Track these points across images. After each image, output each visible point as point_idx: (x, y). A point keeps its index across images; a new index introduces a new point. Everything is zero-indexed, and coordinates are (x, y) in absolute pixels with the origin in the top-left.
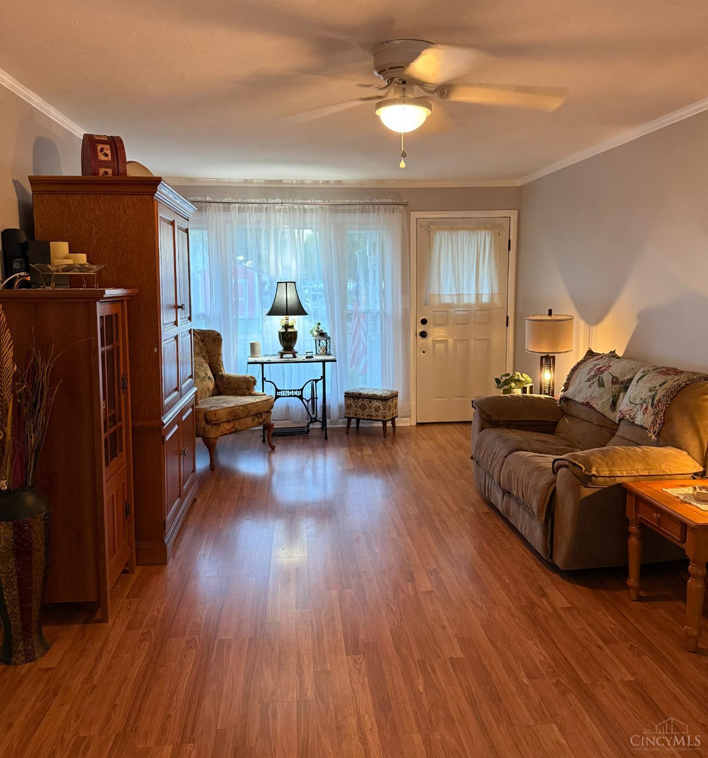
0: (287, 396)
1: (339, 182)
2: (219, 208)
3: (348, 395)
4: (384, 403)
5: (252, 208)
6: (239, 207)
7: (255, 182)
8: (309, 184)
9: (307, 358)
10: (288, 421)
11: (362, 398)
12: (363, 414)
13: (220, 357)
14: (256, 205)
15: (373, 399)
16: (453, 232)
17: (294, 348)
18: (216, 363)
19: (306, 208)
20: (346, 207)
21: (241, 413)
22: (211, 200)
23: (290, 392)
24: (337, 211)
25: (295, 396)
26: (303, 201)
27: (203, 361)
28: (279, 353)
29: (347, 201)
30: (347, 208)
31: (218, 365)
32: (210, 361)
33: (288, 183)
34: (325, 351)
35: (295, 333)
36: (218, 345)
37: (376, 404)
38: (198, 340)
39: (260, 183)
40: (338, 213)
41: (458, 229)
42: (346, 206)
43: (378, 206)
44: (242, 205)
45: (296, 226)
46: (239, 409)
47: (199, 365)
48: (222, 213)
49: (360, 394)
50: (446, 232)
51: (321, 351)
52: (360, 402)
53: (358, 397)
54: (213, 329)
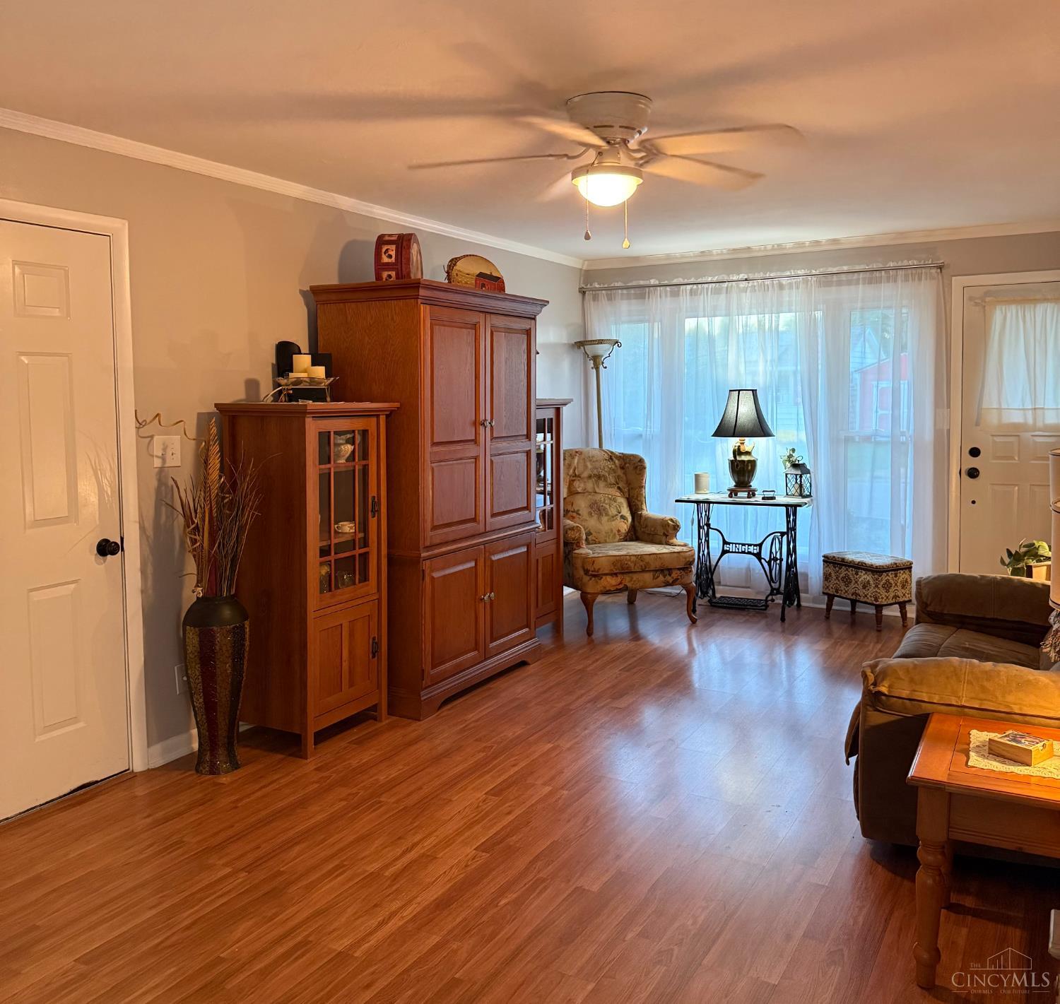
0: (739, 552)
1: (835, 241)
2: (666, 292)
3: (828, 560)
4: (876, 576)
5: (707, 289)
6: (691, 290)
7: (715, 253)
8: (789, 248)
9: (763, 498)
10: (749, 590)
11: (846, 566)
12: (846, 592)
13: (641, 490)
14: (714, 285)
15: (862, 569)
16: (1027, 306)
17: (751, 484)
18: (637, 499)
19: (784, 283)
20: (843, 277)
21: (632, 565)
22: (657, 282)
23: (743, 547)
24: (828, 284)
25: (749, 553)
26: (779, 274)
27: (618, 494)
28: (728, 490)
29: (845, 268)
30: (844, 279)
31: (639, 501)
32: (629, 495)
33: (760, 250)
34: (798, 491)
35: (753, 463)
36: (640, 474)
37: (864, 577)
38: (616, 466)
39: (722, 254)
40: (830, 286)
41: (1035, 301)
42: (843, 275)
43: (895, 271)
44: (695, 287)
45: (766, 311)
46: (630, 560)
47: (610, 499)
48: (669, 299)
49: (843, 560)
50: (1013, 307)
51: (793, 491)
52: (843, 572)
53: (840, 564)
54: (637, 454)
